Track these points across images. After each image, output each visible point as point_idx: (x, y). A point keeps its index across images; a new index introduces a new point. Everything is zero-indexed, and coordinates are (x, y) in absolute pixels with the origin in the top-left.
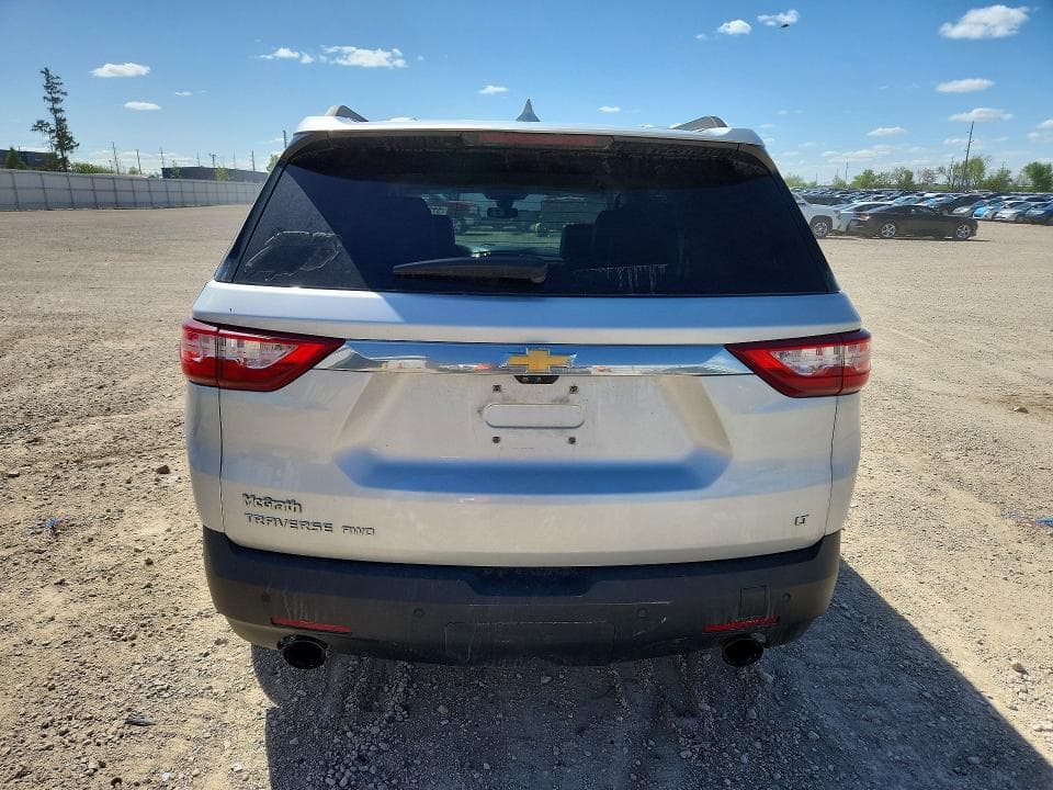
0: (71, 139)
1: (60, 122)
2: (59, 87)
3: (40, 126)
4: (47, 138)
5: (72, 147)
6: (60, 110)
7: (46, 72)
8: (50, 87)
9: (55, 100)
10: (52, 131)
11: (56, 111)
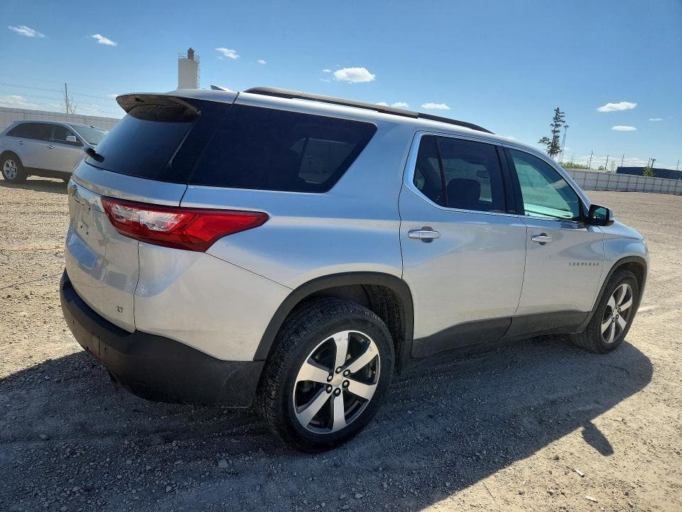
0: (558, 148)
1: (556, 138)
2: (561, 118)
3: (544, 140)
4: (546, 146)
5: (557, 152)
6: (558, 131)
7: (557, 110)
8: (557, 118)
9: (557, 126)
10: (549, 143)
11: (555, 132)
